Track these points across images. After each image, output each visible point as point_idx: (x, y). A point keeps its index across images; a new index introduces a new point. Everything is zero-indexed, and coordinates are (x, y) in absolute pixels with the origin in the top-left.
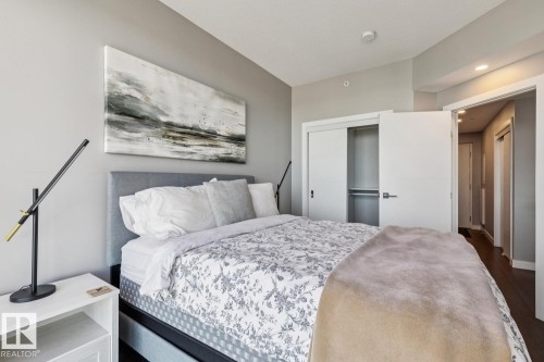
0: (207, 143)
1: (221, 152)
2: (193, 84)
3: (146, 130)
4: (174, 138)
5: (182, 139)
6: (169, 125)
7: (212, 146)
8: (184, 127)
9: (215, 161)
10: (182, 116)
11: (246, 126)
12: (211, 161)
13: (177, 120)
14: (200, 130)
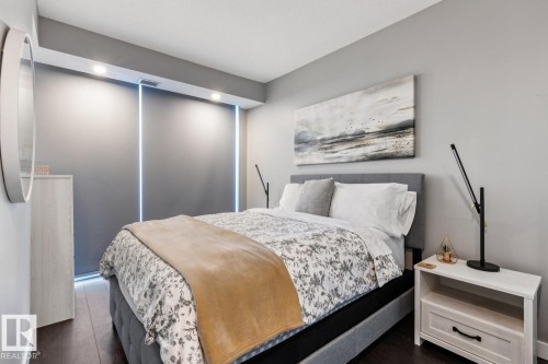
0: (353, 144)
1: (370, 150)
2: (340, 100)
3: (309, 149)
4: (326, 149)
5: (331, 148)
6: (323, 140)
7: (359, 146)
8: (333, 138)
9: (364, 160)
10: (332, 130)
11: (415, 107)
12: (358, 161)
13: (327, 135)
14: (347, 135)
